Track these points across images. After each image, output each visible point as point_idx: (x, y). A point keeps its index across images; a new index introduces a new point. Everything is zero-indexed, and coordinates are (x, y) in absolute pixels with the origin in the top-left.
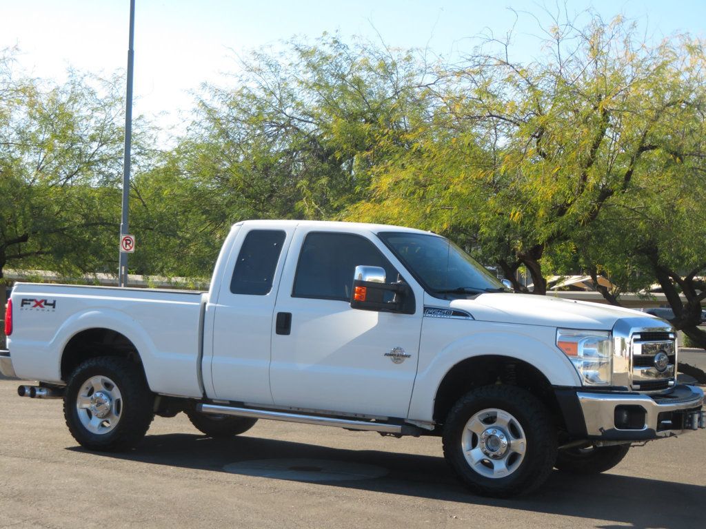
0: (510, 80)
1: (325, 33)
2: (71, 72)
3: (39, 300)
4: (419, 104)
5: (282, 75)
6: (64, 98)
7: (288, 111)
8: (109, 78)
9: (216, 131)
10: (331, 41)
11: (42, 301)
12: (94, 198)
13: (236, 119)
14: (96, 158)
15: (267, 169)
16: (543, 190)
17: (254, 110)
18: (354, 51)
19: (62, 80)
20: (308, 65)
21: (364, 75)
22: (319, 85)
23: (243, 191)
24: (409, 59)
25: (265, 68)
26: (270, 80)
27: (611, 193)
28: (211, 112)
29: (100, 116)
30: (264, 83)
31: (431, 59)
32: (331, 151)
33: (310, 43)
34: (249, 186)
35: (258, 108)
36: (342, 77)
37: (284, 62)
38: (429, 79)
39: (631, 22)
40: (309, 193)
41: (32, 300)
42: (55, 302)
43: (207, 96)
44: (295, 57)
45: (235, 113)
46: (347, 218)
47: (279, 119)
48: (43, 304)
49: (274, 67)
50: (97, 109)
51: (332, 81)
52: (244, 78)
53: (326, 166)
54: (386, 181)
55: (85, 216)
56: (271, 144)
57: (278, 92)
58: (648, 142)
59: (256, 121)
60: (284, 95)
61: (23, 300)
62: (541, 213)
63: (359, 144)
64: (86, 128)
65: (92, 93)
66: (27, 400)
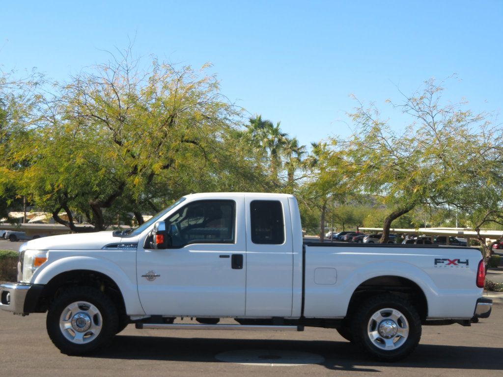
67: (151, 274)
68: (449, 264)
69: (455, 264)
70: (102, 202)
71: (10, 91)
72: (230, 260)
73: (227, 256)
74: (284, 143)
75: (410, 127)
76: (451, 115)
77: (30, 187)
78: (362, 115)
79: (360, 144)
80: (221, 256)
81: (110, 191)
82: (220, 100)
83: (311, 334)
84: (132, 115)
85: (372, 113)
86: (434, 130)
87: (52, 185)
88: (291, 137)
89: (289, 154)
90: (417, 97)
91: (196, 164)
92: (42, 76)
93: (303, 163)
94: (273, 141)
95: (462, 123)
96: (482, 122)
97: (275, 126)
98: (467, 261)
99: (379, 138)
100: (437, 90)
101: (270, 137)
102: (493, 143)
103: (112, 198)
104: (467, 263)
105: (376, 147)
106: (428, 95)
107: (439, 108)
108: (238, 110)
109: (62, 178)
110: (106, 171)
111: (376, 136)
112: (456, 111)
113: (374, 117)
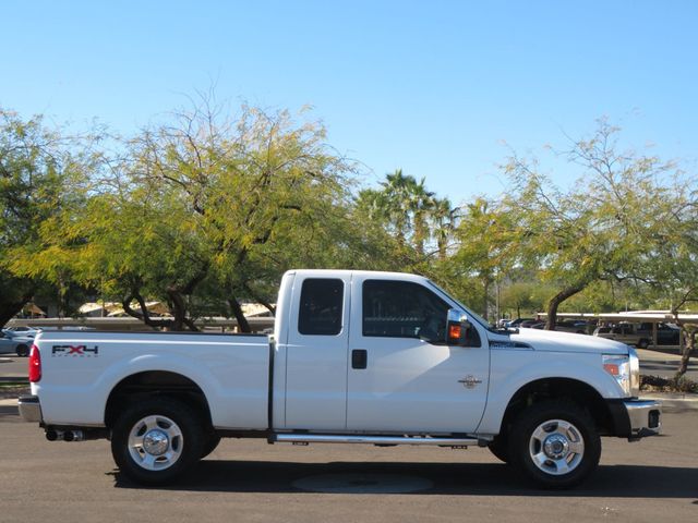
3: (75, 346)
11: (80, 347)
41: (67, 347)
42: (96, 347)
48: (81, 350)
61: (54, 347)
66: (61, 444)
70: (182, 288)
71: (65, 148)
74: (431, 205)
75: (581, 180)
76: (632, 162)
77: (88, 270)
78: (515, 166)
79: (514, 204)
81: (191, 273)
82: (328, 152)
84: (216, 175)
85: (528, 162)
86: (611, 183)
87: (117, 268)
88: (440, 197)
89: (439, 219)
90: (587, 140)
91: (299, 235)
92: (106, 128)
93: (457, 230)
94: (416, 203)
95: (646, 174)
96: (672, 172)
97: (419, 184)
99: (538, 196)
100: (614, 129)
101: (413, 197)
102: (688, 198)
103: (194, 282)
105: (535, 206)
106: (602, 137)
107: (616, 154)
108: (350, 163)
109: (128, 257)
110: (183, 247)
111: (534, 193)
112: (639, 157)
113: (531, 169)
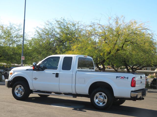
0: (100, 27)
1: (62, 18)
2: (10, 24)
4: (80, 32)
5: (53, 25)
6: (9, 29)
7: (54, 33)
8: (19, 25)
9: (39, 36)
10: (63, 19)
12: (15, 49)
13: (43, 34)
14: (15, 41)
15: (50, 44)
16: (107, 49)
17: (47, 32)
18: (67, 21)
19: (9, 25)
20: (58, 24)
21: (69, 26)
22: (60, 28)
23: (45, 48)
24: (78, 23)
25: (49, 24)
26: (50, 26)
27: (119, 50)
28: (38, 32)
29: (17, 32)
30: (49, 27)
31: (82, 23)
32: (62, 41)
33: (58, 20)
34: (46, 47)
35: (48, 32)
36: (65, 26)
37: (53, 23)
38: (82, 27)
39: (124, 17)
40: (58, 49)
43: (38, 29)
44: (55, 22)
45: (43, 33)
46: (66, 54)
47: (52, 34)
49: (51, 24)
50: (16, 31)
51: (63, 27)
52: (45, 26)
53: (61, 43)
54: (75, 47)
55: (13, 52)
56: (51, 39)
57: (52, 29)
58: (126, 40)
59: (47, 34)
60: (53, 29)
62: (106, 54)
63: (68, 39)
64: (14, 35)
65: (15, 28)
67: (35, 78)
68: (121, 78)
69: (123, 78)
72: (55, 75)
73: (55, 74)
80: (53, 74)
83: (79, 99)
98: (128, 77)
104: (128, 78)
